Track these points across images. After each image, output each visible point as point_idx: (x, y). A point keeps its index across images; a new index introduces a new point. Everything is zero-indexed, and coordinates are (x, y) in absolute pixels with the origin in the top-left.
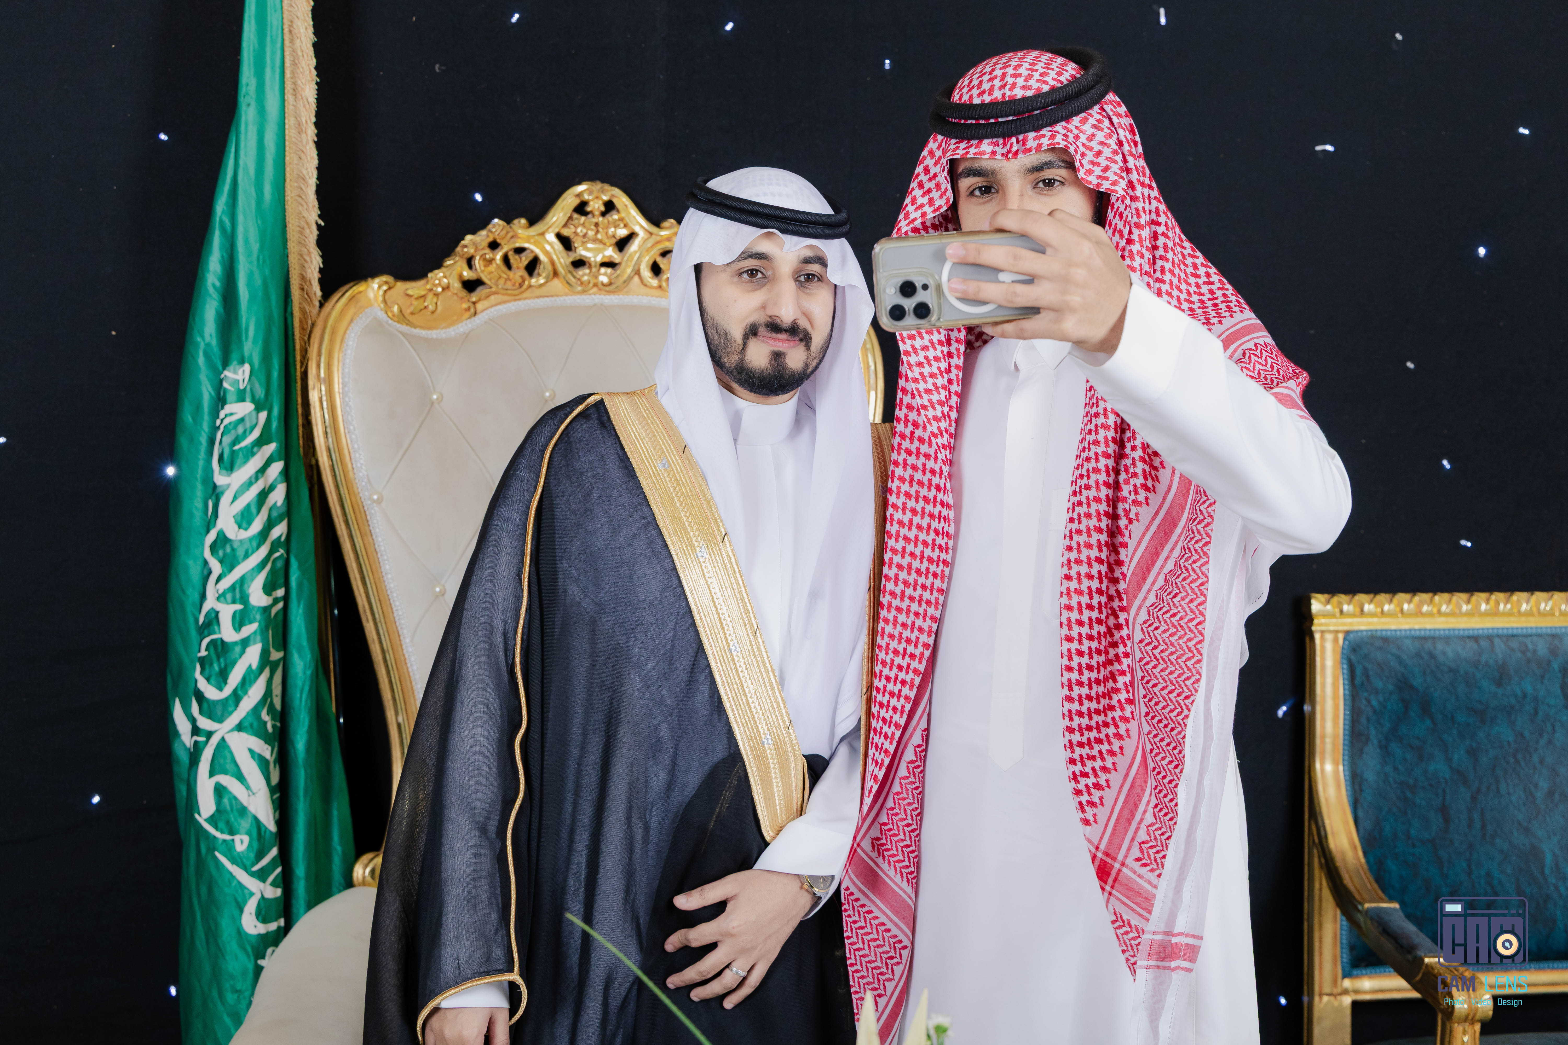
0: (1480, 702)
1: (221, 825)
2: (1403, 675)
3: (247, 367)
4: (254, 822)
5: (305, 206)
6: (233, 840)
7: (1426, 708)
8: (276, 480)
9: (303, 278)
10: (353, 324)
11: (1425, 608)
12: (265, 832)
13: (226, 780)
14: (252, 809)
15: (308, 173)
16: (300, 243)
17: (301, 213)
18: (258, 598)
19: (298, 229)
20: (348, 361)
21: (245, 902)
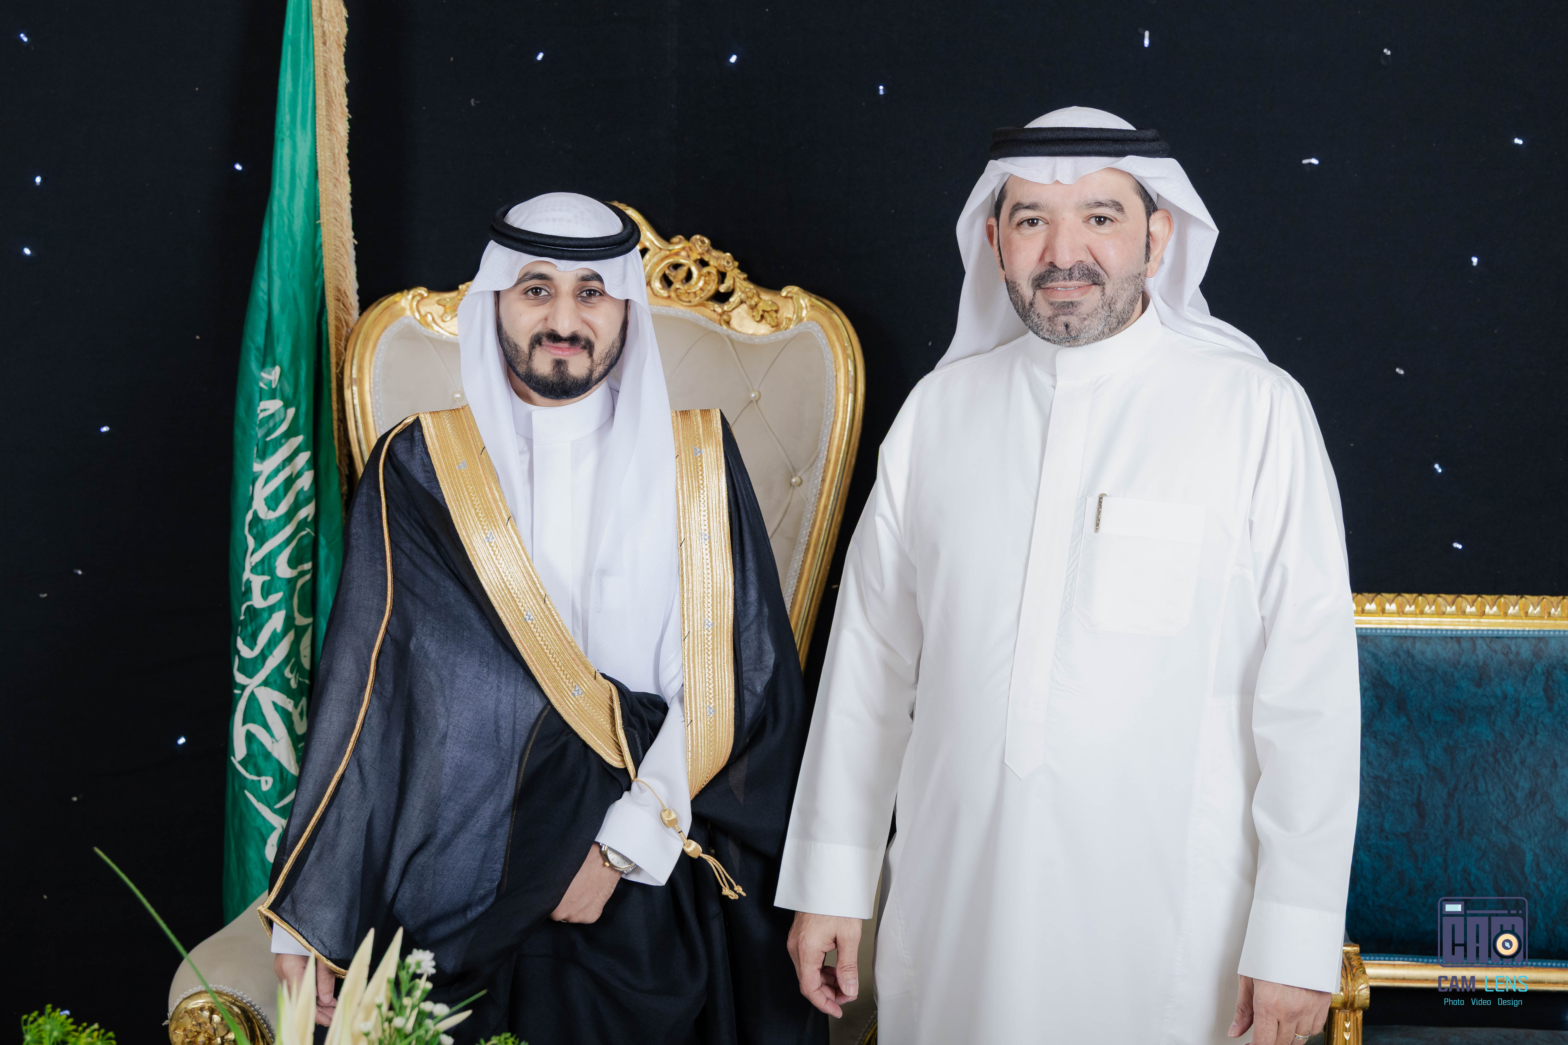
0: (1459, 701)
1: (250, 768)
2: (1379, 673)
3: (277, 369)
4: (277, 767)
5: (341, 227)
6: (259, 781)
7: (1401, 706)
8: (303, 467)
9: (339, 290)
10: (386, 332)
11: (1408, 609)
12: (287, 775)
13: (255, 728)
14: (275, 754)
15: (342, 199)
16: (336, 260)
17: (335, 234)
18: (283, 570)
19: (334, 247)
20: (379, 363)
21: (269, 835)
